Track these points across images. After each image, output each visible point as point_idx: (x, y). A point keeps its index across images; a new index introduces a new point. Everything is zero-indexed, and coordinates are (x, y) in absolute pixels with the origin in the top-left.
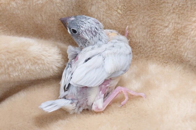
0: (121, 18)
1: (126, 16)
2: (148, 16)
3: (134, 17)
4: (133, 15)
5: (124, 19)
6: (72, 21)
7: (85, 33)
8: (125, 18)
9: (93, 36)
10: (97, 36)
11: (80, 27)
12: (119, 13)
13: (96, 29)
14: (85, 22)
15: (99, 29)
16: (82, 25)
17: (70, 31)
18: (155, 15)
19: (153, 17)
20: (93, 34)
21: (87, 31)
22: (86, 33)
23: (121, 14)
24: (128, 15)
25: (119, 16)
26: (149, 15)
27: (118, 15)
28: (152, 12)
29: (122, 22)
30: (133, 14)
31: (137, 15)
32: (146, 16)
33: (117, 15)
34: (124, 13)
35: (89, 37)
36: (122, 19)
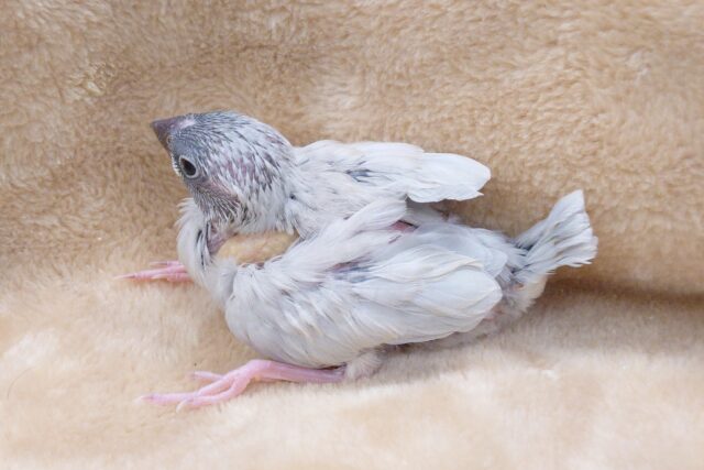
0: (100, 111)
1: (116, 100)
2: (193, 102)
3: (145, 105)
4: (142, 98)
5: (111, 114)
6: (186, 130)
7: (229, 176)
8: (111, 109)
9: (261, 188)
10: (273, 185)
11: (207, 151)
12: (91, 94)
13: (271, 161)
14: (227, 134)
15: (282, 163)
16: (216, 146)
17: (177, 164)
18: (218, 96)
19: (211, 101)
20: (257, 179)
21: (234, 166)
22: (234, 175)
23: (99, 97)
24: (123, 100)
25: (91, 103)
26: (195, 95)
27: (87, 99)
28: (206, 87)
29: (102, 123)
30: (139, 93)
31: (153, 96)
32: (185, 99)
33: (82, 100)
34: (109, 93)
35: (243, 190)
36: (102, 114)
